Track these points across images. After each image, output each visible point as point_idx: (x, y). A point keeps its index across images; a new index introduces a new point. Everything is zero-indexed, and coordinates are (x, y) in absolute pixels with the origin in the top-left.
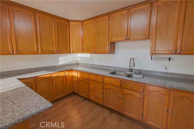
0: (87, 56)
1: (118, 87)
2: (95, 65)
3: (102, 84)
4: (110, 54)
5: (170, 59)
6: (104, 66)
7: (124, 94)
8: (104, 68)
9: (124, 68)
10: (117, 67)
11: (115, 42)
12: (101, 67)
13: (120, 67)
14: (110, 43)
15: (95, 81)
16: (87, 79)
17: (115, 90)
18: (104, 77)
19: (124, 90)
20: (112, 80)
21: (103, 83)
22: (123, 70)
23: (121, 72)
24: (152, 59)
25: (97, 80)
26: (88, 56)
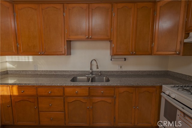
0: (27, 60)
1: (85, 96)
2: (42, 71)
3: (62, 98)
4: (67, 55)
5: (125, 59)
6: (57, 71)
7: (93, 103)
8: (57, 73)
9: (84, 71)
10: (76, 71)
11: (71, 41)
12: (53, 73)
13: (79, 71)
14: (67, 41)
15: (49, 96)
16: (32, 96)
17: (82, 101)
18: (64, 88)
19: (93, 98)
20: (77, 90)
21: (64, 96)
22: (83, 74)
23: (82, 75)
24: (112, 60)
25: (52, 94)
26: (29, 60)
